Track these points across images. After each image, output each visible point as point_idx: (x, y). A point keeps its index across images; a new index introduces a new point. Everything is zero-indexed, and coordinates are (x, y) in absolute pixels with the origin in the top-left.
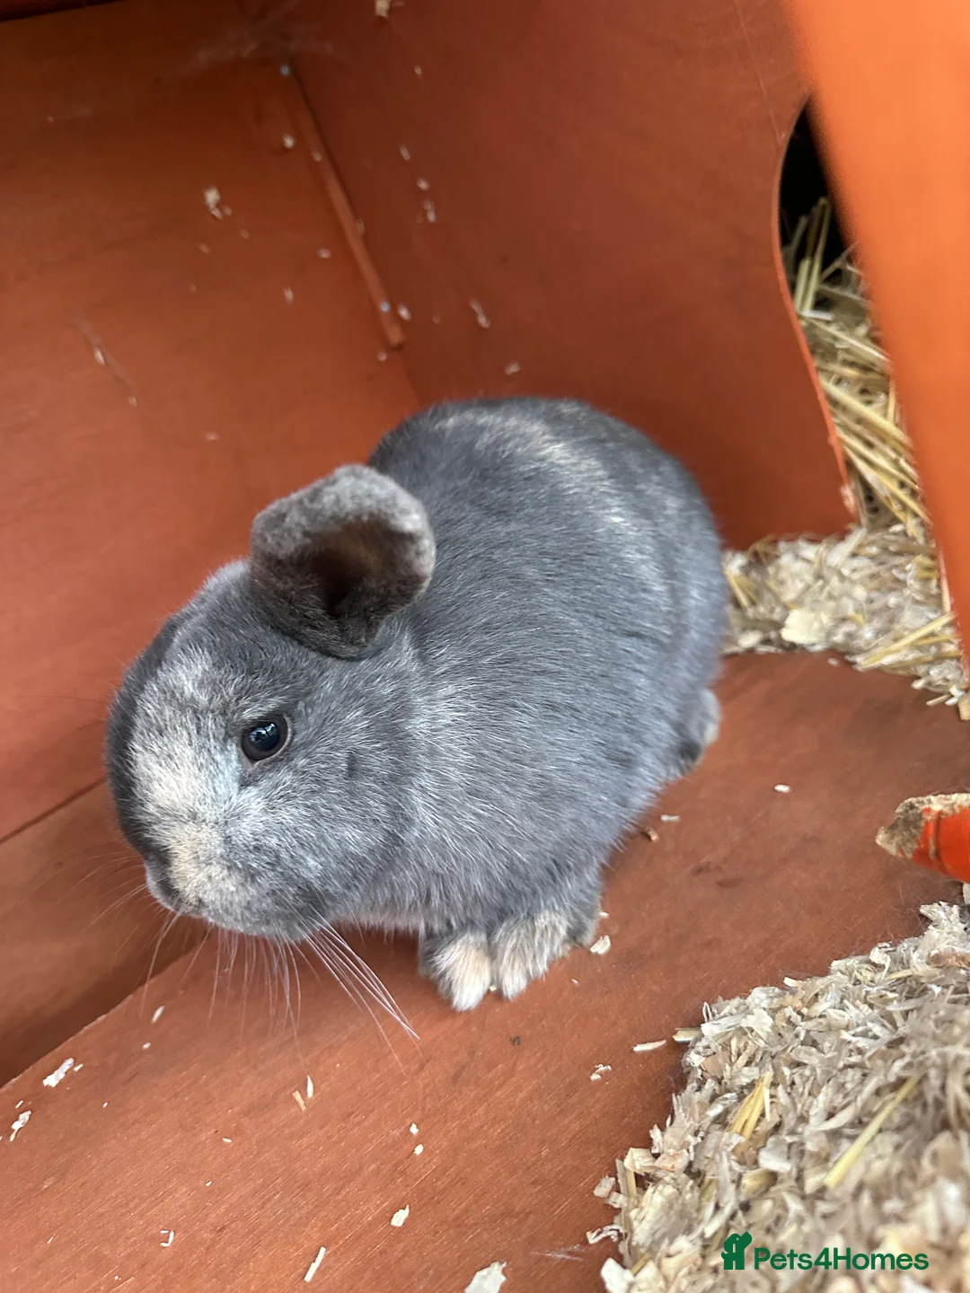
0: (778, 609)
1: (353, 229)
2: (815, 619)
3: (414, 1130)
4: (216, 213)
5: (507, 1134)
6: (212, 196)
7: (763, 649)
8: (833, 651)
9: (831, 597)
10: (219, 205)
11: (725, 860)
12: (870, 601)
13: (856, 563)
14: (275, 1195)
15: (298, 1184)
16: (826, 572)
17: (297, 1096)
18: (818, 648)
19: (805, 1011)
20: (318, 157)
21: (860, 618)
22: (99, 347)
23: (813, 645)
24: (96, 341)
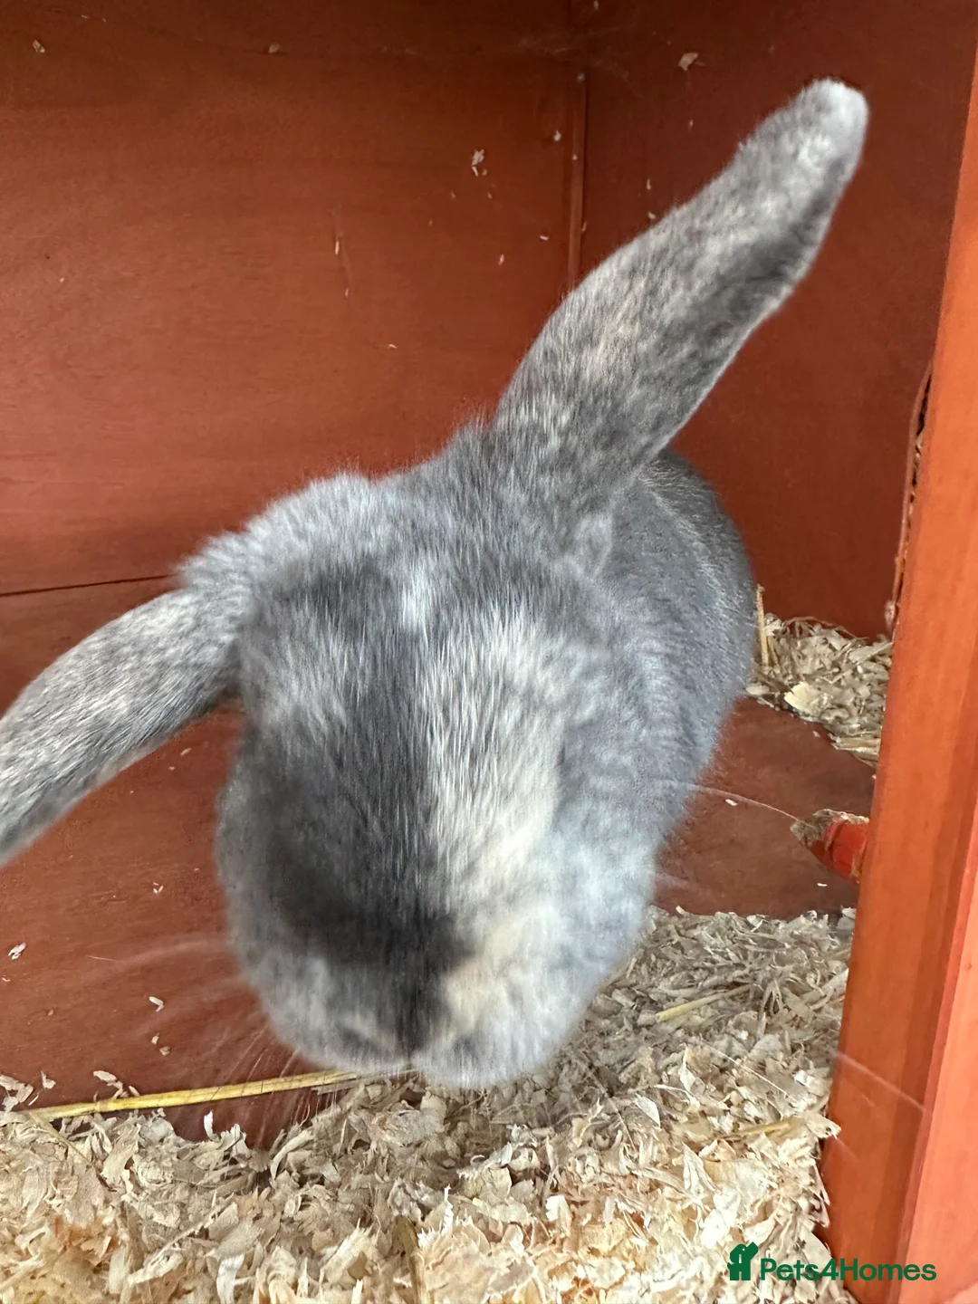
0: (790, 677)
1: (577, 227)
2: (819, 696)
4: (475, 169)
6: (478, 157)
7: (762, 702)
8: (820, 726)
9: (838, 684)
10: (479, 166)
12: (869, 700)
13: (872, 666)
16: (843, 665)
18: (810, 719)
19: (682, 932)
20: (575, 158)
21: (855, 711)
22: (340, 240)
23: (808, 715)
24: (341, 234)
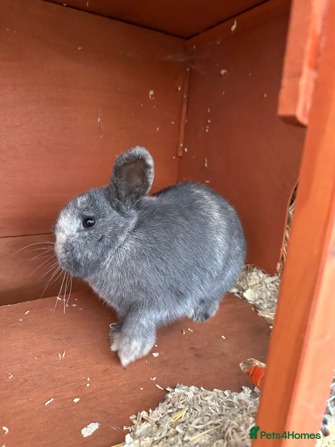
0: (246, 286)
1: (184, 121)
2: (254, 294)
3: (88, 379)
4: (150, 97)
5: (113, 392)
6: (151, 93)
7: (236, 295)
8: (254, 306)
9: (261, 290)
10: (152, 96)
11: (200, 349)
12: (270, 297)
13: (272, 285)
14: (44, 378)
15: (52, 378)
16: (263, 283)
17: (60, 355)
18: (251, 303)
19: (202, 397)
20: (185, 96)
21: (265, 300)
22: (100, 117)
23: (250, 301)
24: (100, 116)
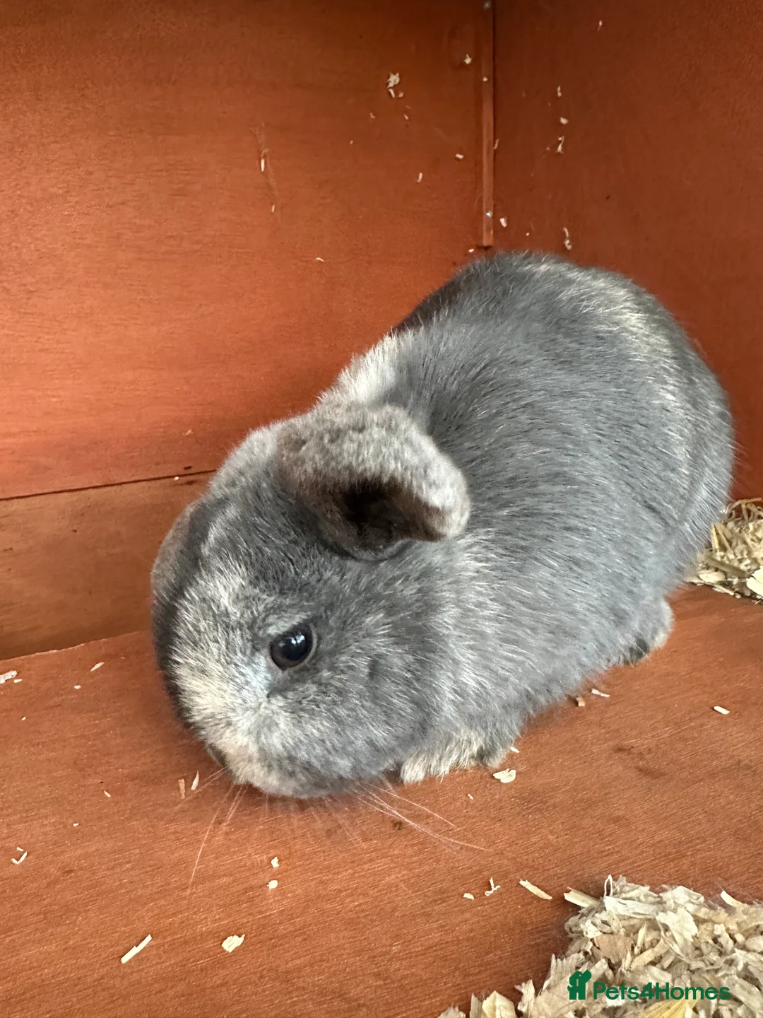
0: (748, 562)
1: (489, 144)
3: (275, 863)
4: (392, 91)
5: (363, 911)
6: (394, 79)
10: (396, 88)
11: (650, 751)
14: (127, 863)
15: (152, 863)
17: (182, 783)
20: (485, 79)
22: (265, 157)
24: (265, 151)
